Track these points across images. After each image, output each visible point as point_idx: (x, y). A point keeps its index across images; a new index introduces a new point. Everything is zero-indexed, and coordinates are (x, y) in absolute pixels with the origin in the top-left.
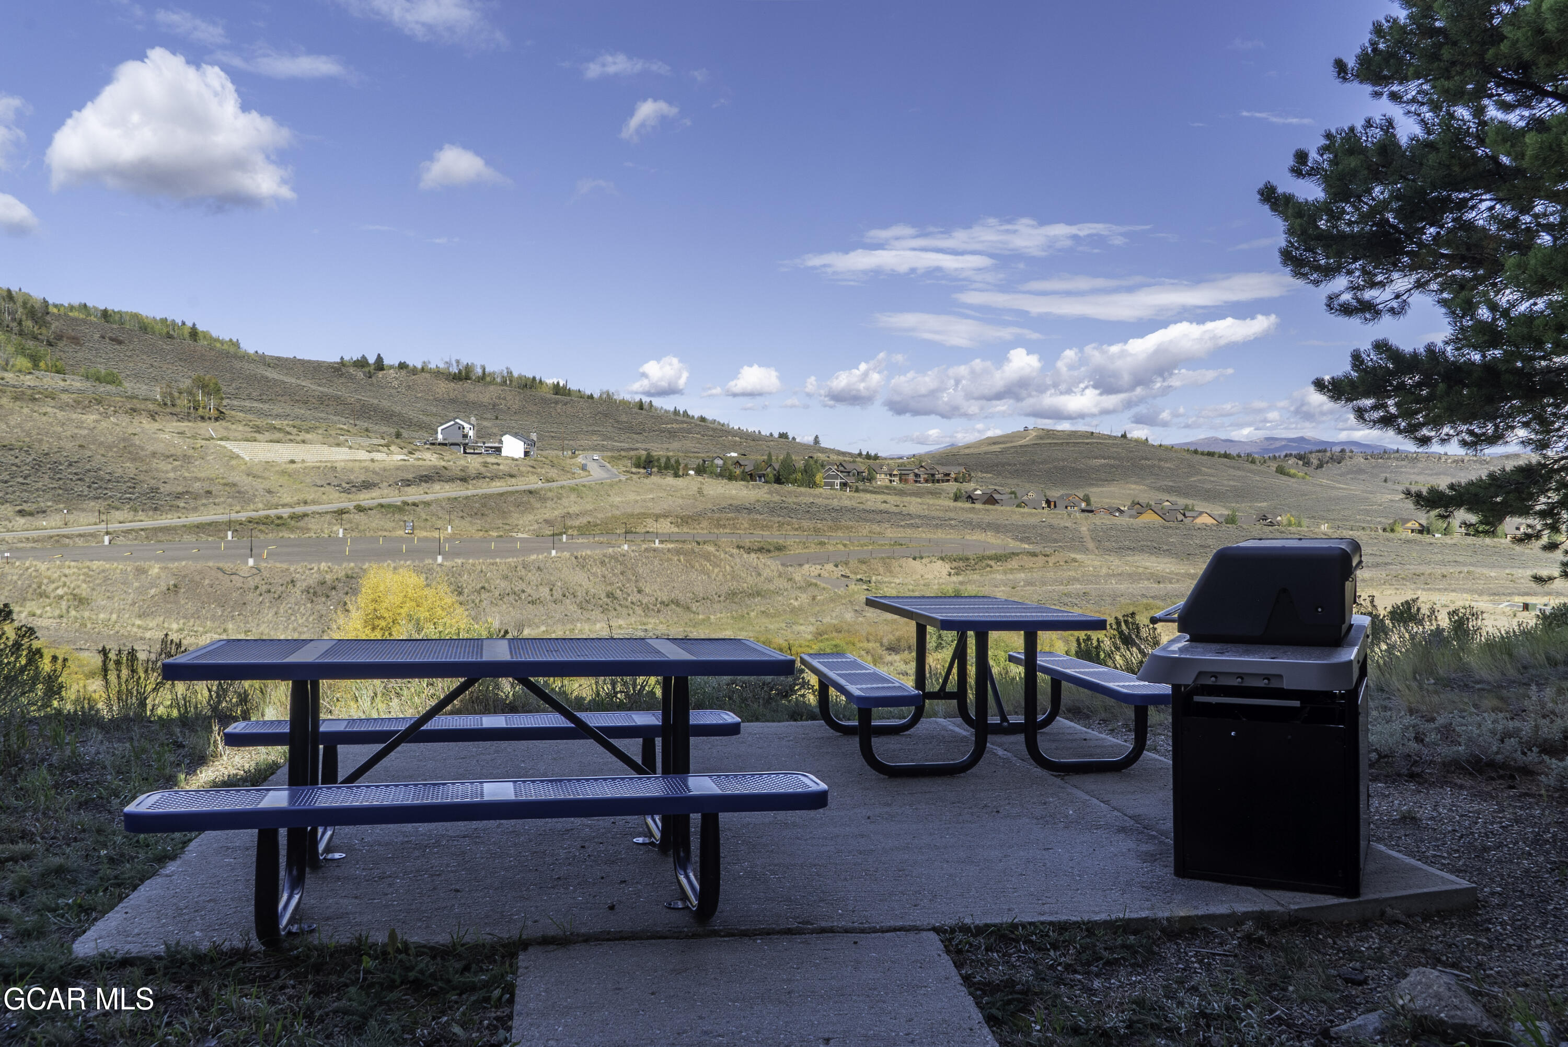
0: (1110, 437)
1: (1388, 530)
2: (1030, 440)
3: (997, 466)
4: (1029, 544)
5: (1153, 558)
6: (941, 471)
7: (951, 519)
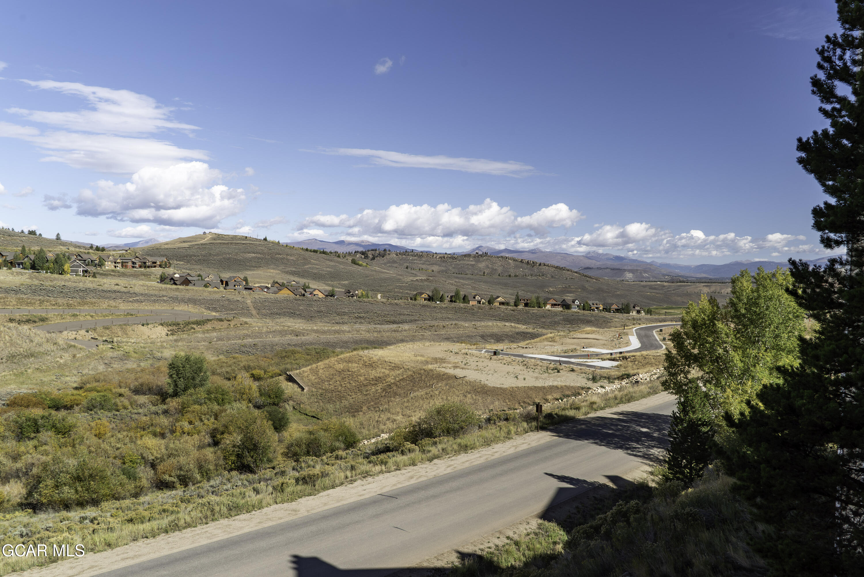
0: (257, 240)
1: (413, 299)
2: (208, 240)
3: (187, 257)
4: (216, 312)
5: (291, 320)
6: (150, 260)
7: (163, 296)
